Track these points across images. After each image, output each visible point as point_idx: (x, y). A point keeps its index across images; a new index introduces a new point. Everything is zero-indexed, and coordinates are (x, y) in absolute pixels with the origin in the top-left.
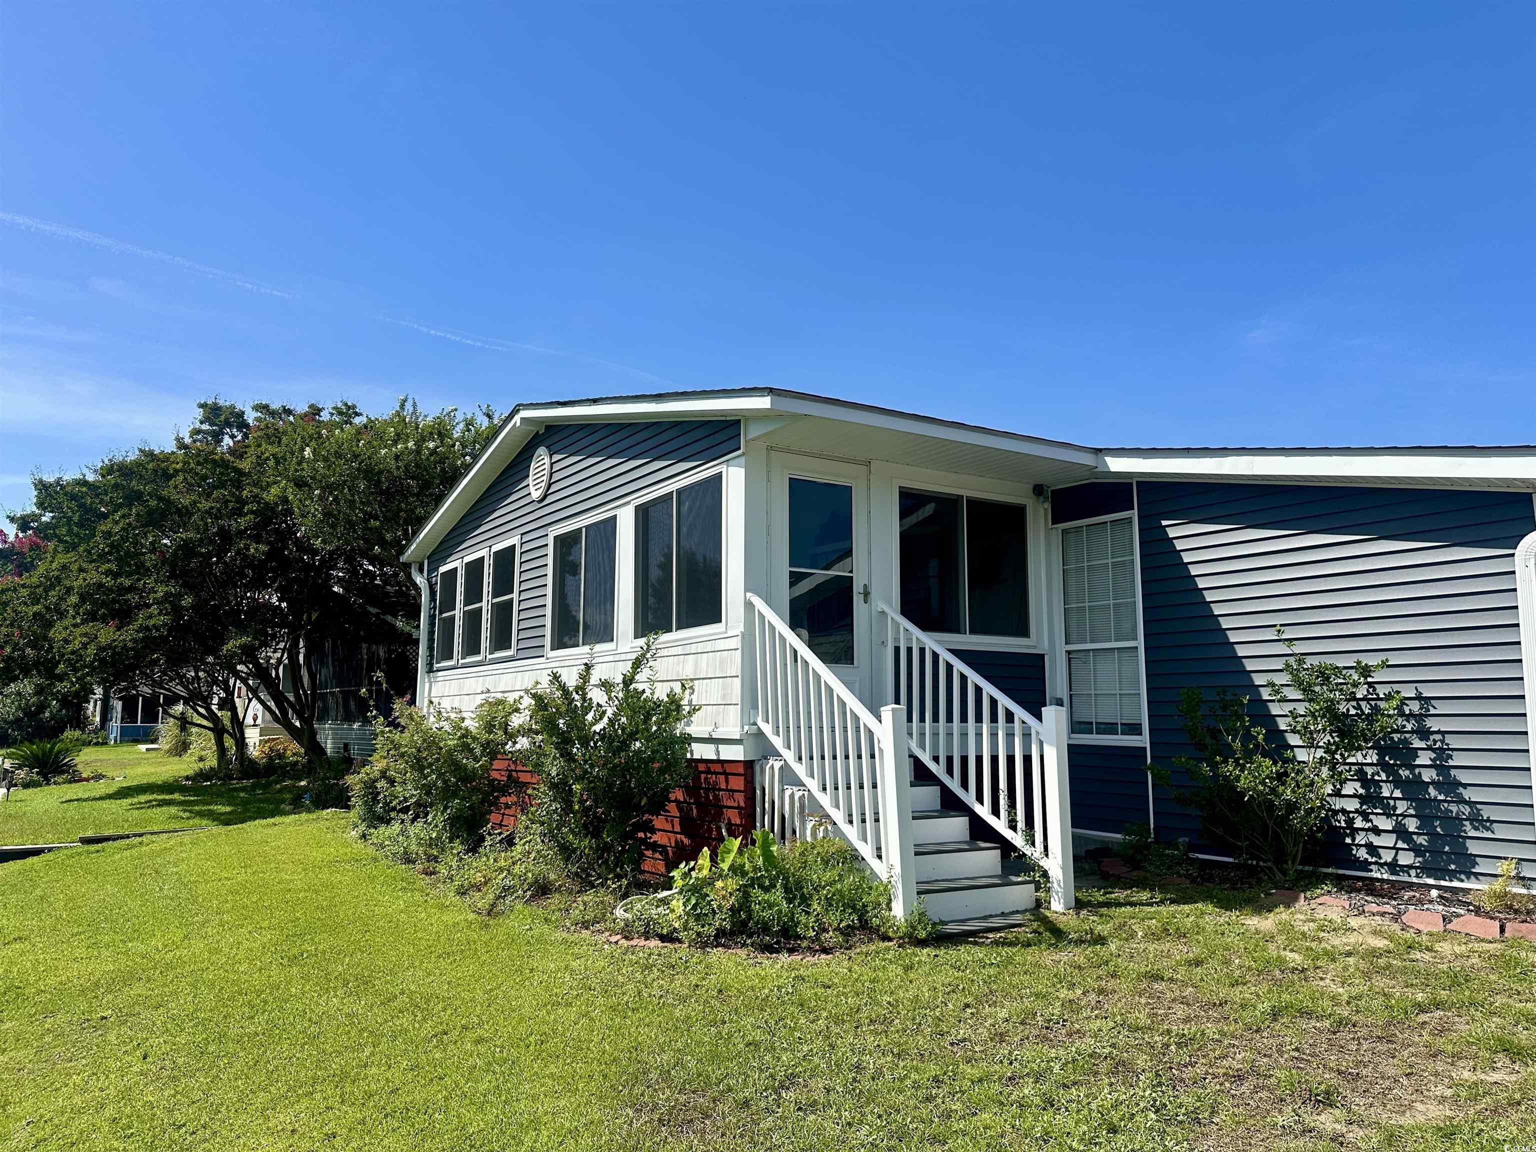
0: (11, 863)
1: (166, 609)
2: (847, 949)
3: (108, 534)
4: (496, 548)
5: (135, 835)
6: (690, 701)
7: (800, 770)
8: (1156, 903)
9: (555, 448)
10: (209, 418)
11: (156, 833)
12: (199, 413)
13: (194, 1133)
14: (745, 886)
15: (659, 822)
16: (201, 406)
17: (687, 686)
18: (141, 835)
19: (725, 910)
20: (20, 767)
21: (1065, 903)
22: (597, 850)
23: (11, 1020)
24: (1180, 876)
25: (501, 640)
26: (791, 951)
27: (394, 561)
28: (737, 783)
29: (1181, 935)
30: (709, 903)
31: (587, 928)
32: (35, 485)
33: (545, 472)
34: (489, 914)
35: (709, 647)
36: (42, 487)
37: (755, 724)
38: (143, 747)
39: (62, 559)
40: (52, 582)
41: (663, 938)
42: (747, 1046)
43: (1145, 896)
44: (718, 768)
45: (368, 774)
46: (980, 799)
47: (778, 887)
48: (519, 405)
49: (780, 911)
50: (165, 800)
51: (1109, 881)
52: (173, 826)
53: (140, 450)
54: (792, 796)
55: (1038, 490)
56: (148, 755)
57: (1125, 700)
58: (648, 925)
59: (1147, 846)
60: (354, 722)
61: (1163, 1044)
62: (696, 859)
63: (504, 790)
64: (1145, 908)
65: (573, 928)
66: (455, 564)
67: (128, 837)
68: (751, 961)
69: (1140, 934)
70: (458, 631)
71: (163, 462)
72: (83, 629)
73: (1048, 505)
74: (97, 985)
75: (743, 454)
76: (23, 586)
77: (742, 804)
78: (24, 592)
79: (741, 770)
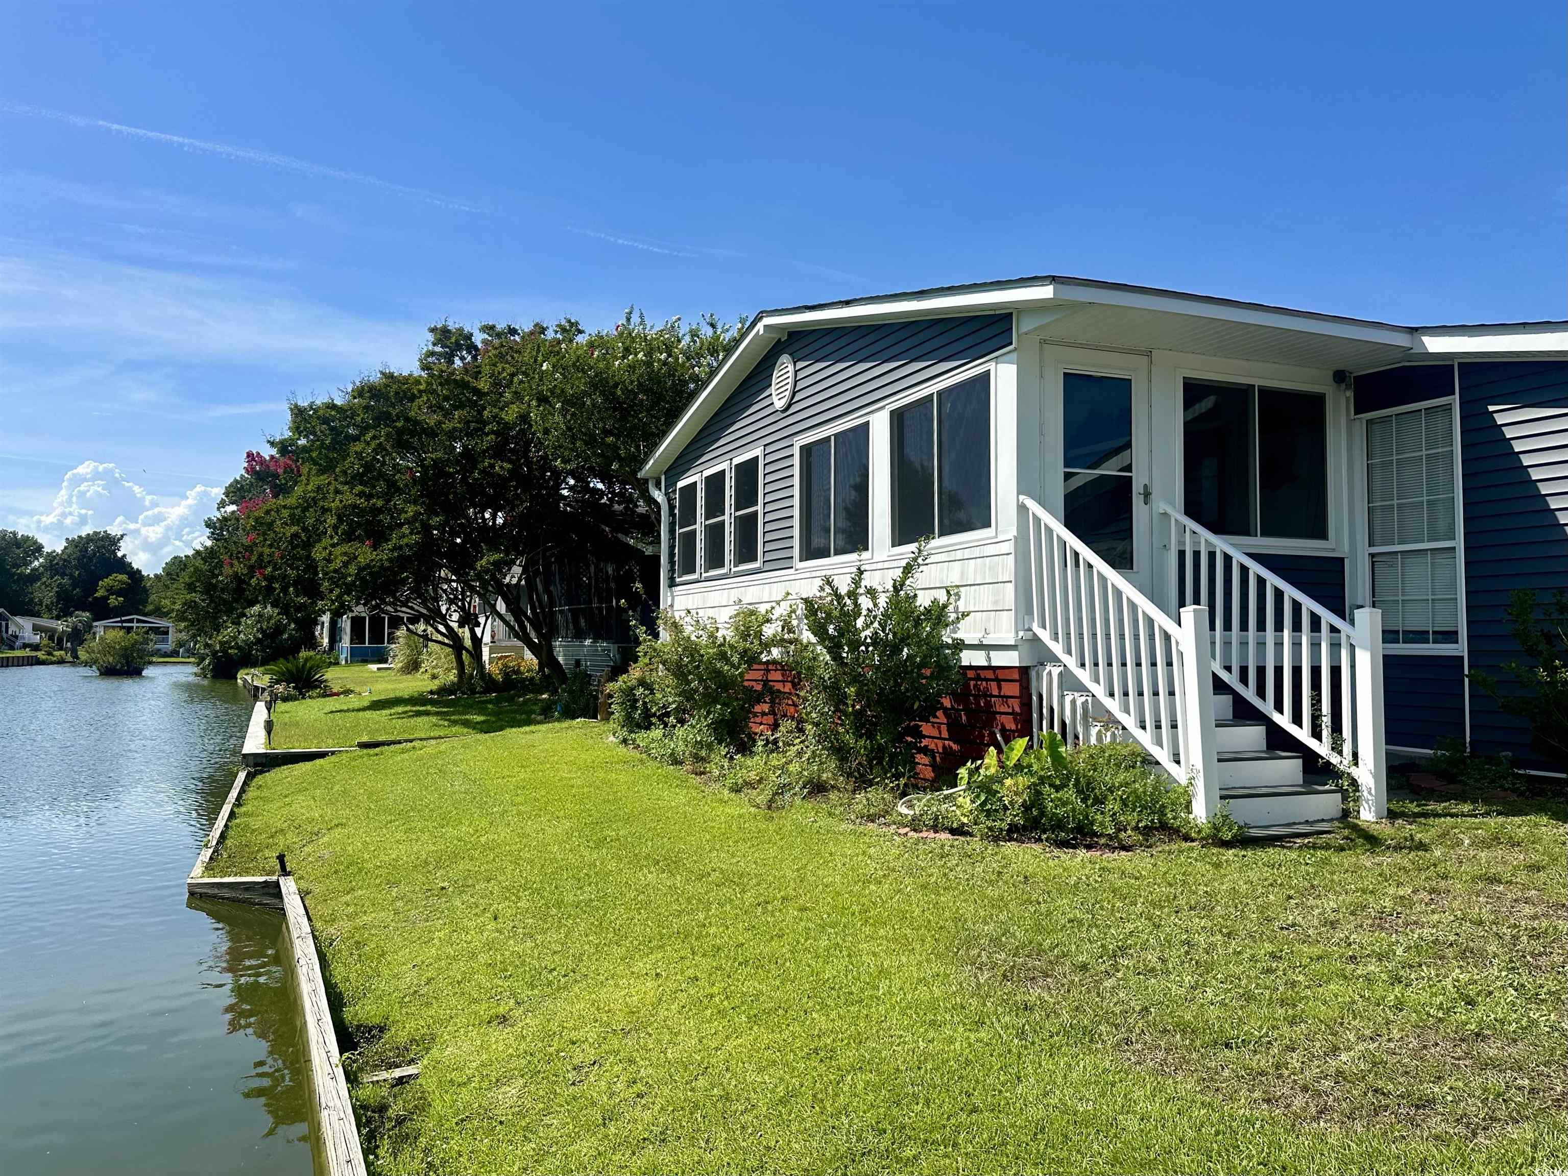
0: (301, 764)
1: (417, 528)
2: (1148, 847)
3: (359, 455)
4: (737, 461)
5: (406, 741)
6: (956, 608)
7: (1084, 676)
8: (1480, 814)
9: (799, 355)
10: (440, 340)
11: (425, 739)
12: (431, 337)
13: (565, 976)
14: (1034, 784)
15: (926, 729)
16: (432, 330)
17: (952, 593)
18: (411, 741)
19: (1016, 806)
20: (278, 682)
21: (1376, 812)
22: (872, 751)
23: (361, 888)
24: (1506, 790)
25: (747, 552)
26: (1089, 847)
27: (631, 477)
28: (1012, 689)
29: (1514, 844)
30: (1000, 799)
31: (873, 821)
32: (291, 410)
33: (789, 380)
34: (769, 808)
35: (976, 552)
36: (299, 413)
37: (1030, 630)
38: (374, 667)
39: (315, 481)
40: (307, 504)
41: (953, 832)
42: (1069, 922)
43: (1466, 808)
44: (990, 674)
45: (625, 682)
46: (1279, 708)
47: (1071, 786)
48: (762, 312)
49: (1074, 810)
50: (419, 711)
51: (1419, 793)
52: (436, 733)
53: (381, 373)
54: (1073, 702)
55: (1340, 377)
56: (379, 674)
57: (1438, 605)
58: (936, 819)
59: (1463, 761)
60: (585, 639)
61: (1513, 936)
62: (982, 758)
63: (758, 698)
64: (1469, 819)
65: (858, 821)
66: (694, 477)
67: (399, 742)
68: (1048, 855)
69: (1467, 842)
70: (700, 545)
71: (404, 384)
72: (345, 548)
73: (1350, 394)
74: (426, 863)
75: (1015, 349)
76: (285, 507)
77: (1017, 709)
78: (285, 513)
79: (1016, 676)
